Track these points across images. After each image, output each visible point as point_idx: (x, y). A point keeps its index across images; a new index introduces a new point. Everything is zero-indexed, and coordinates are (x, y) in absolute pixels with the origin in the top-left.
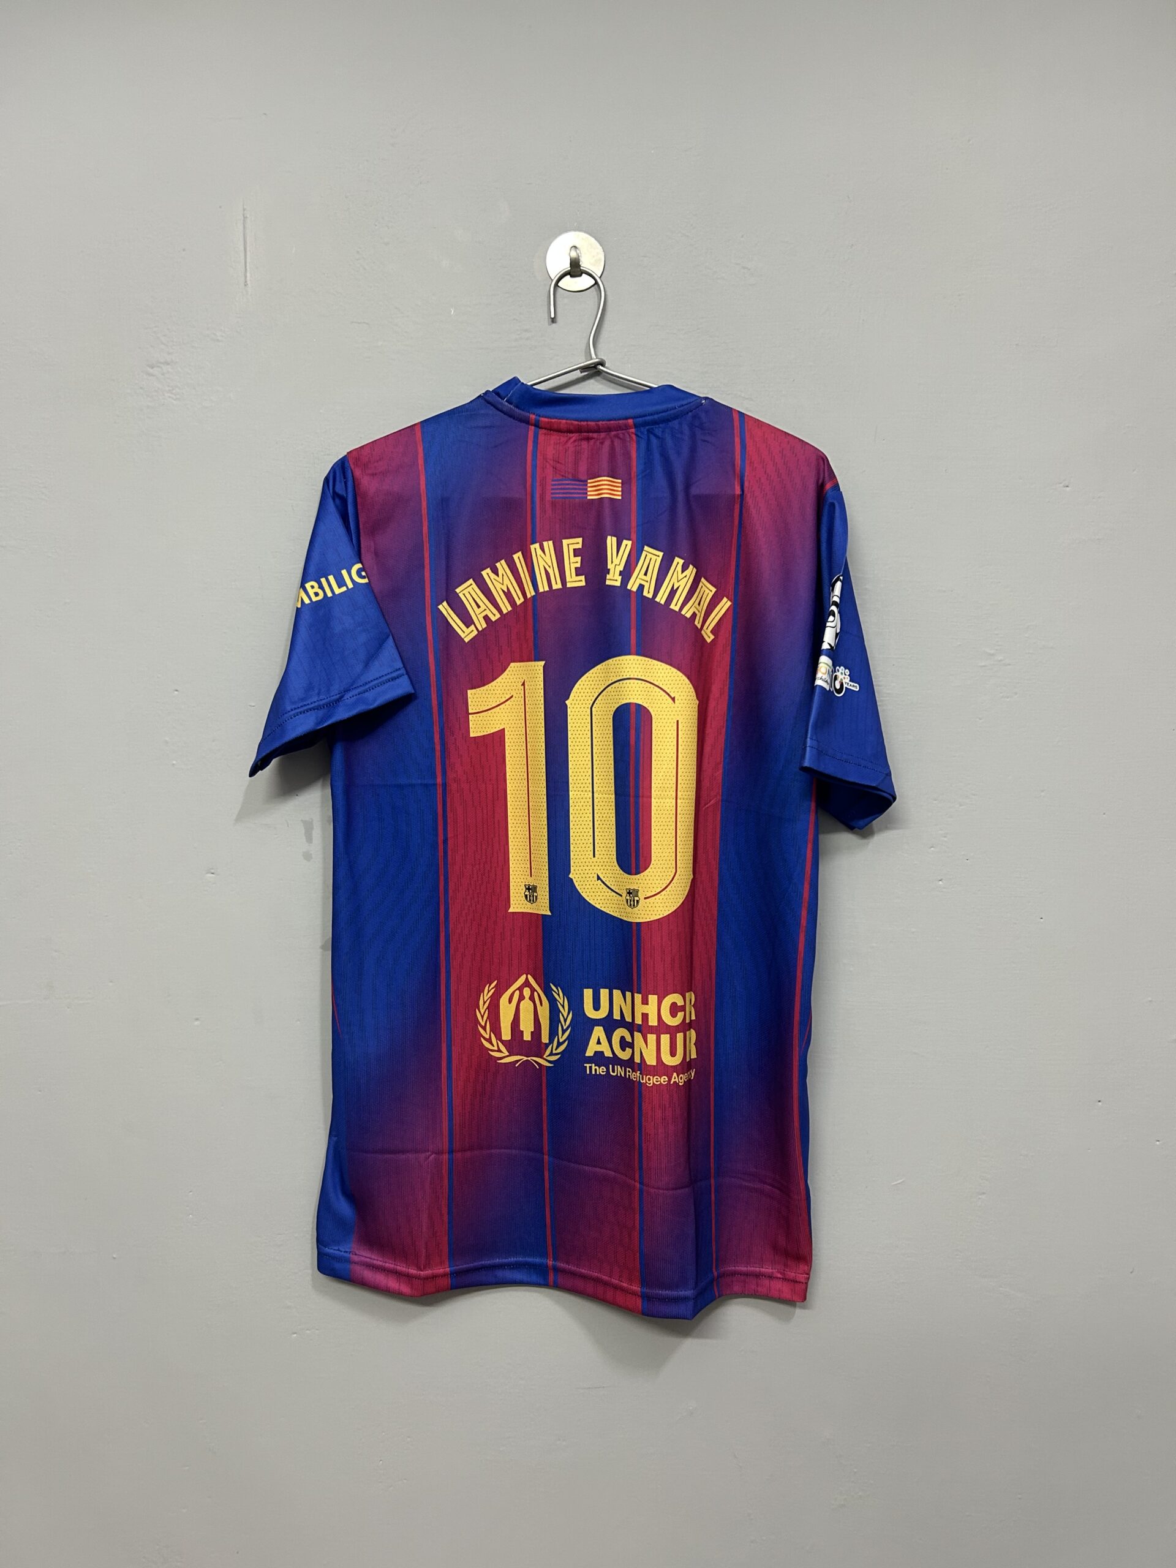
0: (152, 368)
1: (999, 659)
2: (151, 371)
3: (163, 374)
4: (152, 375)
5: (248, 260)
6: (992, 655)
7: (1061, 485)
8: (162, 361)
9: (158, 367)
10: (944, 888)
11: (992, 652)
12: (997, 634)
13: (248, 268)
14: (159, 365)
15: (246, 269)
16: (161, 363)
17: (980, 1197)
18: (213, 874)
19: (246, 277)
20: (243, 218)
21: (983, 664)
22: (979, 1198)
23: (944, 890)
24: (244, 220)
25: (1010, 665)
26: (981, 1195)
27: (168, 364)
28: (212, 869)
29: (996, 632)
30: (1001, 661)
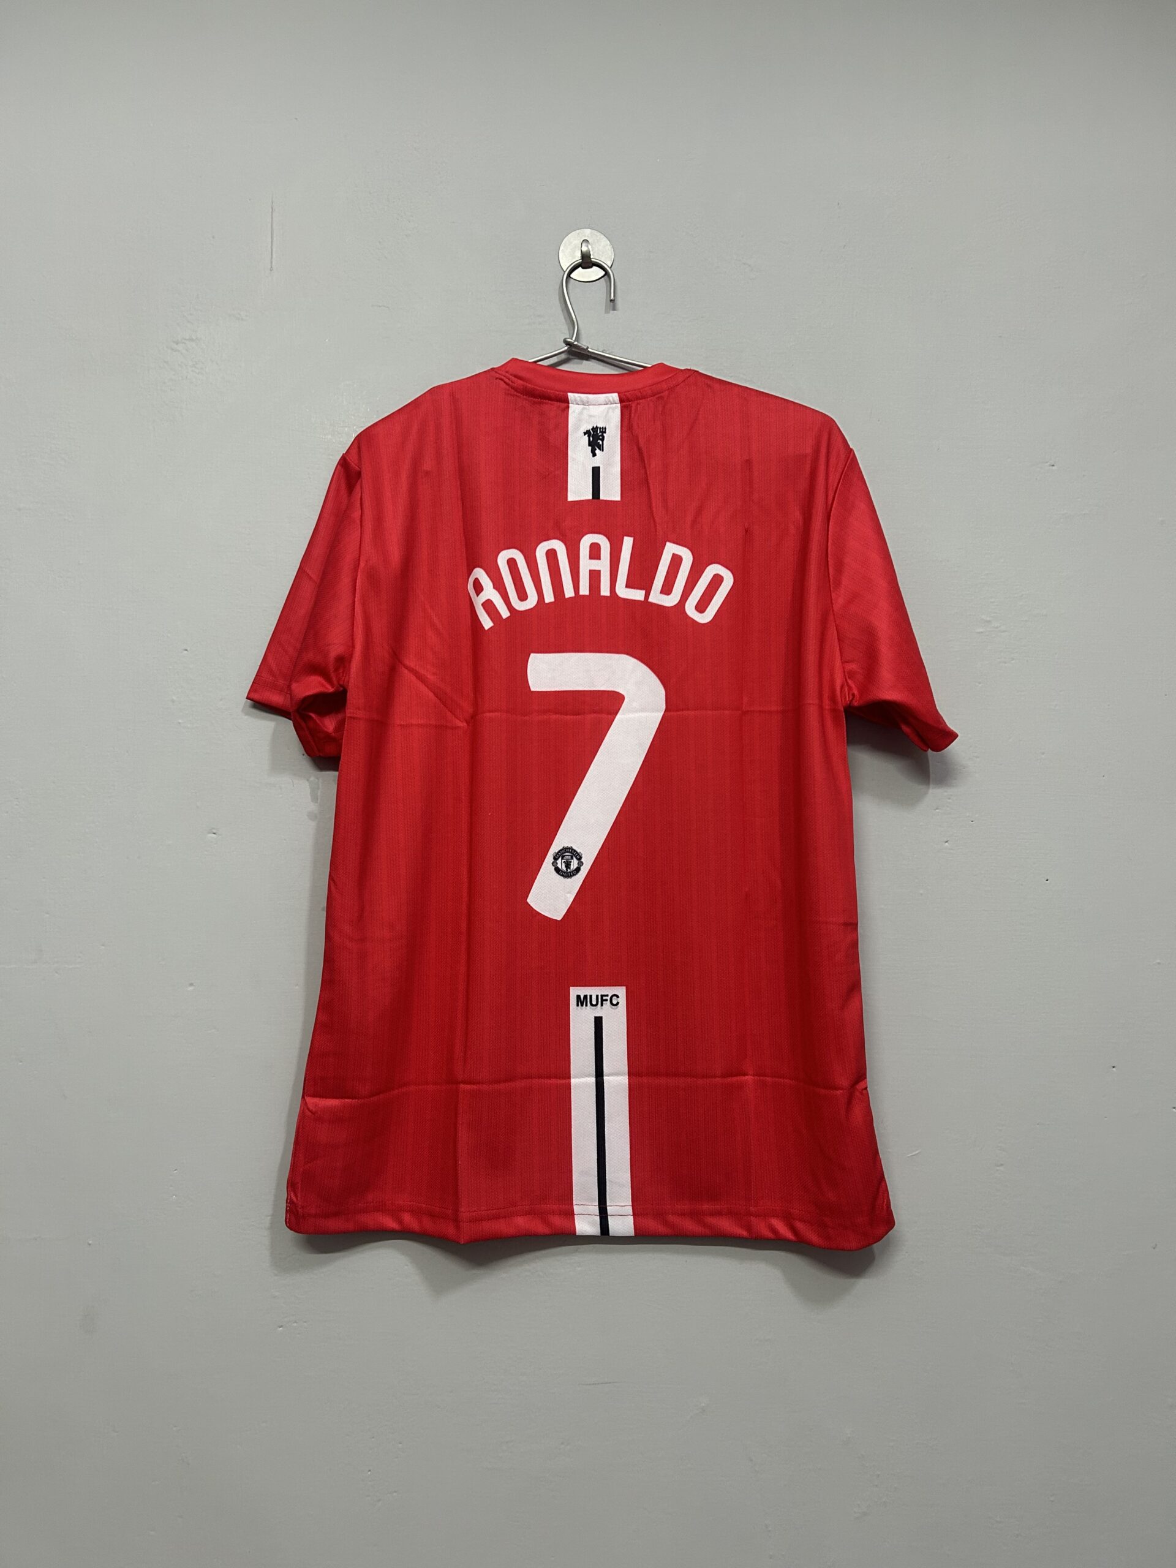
0: (177, 344)
1: (996, 625)
2: (175, 346)
3: (187, 350)
4: (179, 351)
5: (274, 249)
6: (989, 622)
7: (1046, 464)
8: (187, 338)
9: (183, 343)
10: (952, 849)
11: (988, 619)
12: (993, 602)
13: (274, 256)
14: (183, 341)
15: (272, 258)
16: (185, 339)
17: (998, 1168)
18: (215, 834)
19: (271, 262)
20: (271, 210)
21: (981, 630)
22: (997, 1170)
23: (952, 851)
24: (272, 212)
25: (1004, 631)
26: (998, 1166)
27: (191, 340)
28: (214, 829)
29: (993, 600)
30: (997, 628)
